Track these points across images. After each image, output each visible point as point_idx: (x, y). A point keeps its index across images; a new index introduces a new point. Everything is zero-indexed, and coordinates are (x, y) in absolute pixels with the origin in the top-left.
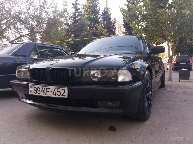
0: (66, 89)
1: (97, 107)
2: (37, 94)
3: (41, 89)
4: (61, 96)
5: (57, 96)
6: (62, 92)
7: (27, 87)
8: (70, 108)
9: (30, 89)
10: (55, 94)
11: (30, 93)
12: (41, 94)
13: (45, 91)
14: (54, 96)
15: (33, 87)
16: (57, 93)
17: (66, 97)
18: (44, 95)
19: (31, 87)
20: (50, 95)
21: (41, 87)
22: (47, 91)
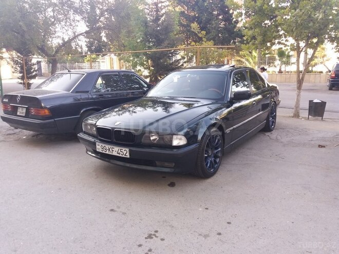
0: (128, 150)
1: (156, 166)
2: (104, 152)
3: (107, 148)
4: (124, 156)
5: (120, 155)
6: (125, 152)
7: (94, 144)
8: (128, 165)
9: (97, 147)
10: (119, 154)
11: (97, 150)
12: (107, 152)
13: (111, 150)
14: (118, 155)
15: (100, 145)
16: (120, 153)
17: (128, 157)
18: (110, 153)
19: (99, 145)
20: (115, 154)
21: (107, 146)
22: (112, 151)
